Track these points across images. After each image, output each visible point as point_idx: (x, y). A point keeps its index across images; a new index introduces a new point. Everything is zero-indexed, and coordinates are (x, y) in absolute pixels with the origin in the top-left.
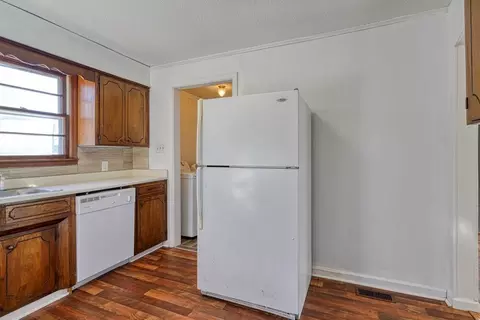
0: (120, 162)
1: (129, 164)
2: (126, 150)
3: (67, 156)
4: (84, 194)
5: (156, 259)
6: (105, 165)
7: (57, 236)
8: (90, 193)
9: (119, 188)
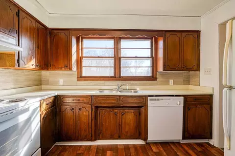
0: (181, 80)
1: (187, 82)
2: (185, 73)
3: (153, 76)
4: (153, 96)
5: (199, 149)
6: (171, 81)
7: (140, 114)
8: (156, 96)
9: (173, 96)
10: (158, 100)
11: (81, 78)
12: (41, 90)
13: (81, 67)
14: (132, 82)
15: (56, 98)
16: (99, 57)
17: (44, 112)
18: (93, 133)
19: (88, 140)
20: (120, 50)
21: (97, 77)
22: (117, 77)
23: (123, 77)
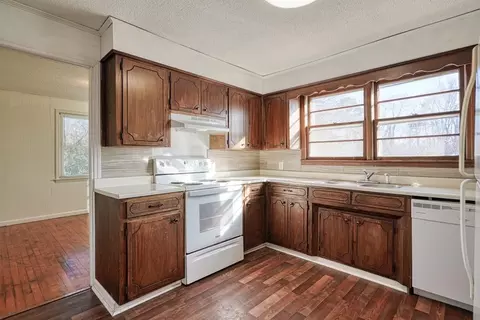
4: (426, 198)
8: (434, 199)
10: (437, 207)
11: (307, 159)
12: (258, 175)
13: (308, 143)
14: (402, 169)
15: (266, 185)
16: (335, 124)
17: (248, 199)
18: (310, 243)
19: (302, 251)
20: (376, 106)
21: (332, 158)
22: (370, 158)
23: (381, 158)
